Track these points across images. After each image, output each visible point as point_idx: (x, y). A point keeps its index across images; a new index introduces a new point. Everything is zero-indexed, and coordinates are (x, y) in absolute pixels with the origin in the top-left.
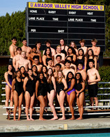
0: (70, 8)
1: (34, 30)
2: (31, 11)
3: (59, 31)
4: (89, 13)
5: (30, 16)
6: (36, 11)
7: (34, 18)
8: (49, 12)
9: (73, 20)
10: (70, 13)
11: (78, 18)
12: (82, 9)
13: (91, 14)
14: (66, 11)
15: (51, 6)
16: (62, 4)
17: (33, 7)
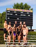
0: (21, 11)
1: (9, 18)
2: (8, 11)
3: (17, 19)
4: (27, 13)
5: (8, 13)
6: (9, 11)
7: (9, 14)
8: (14, 12)
9: (22, 15)
10: (21, 12)
11: (24, 14)
12: (25, 11)
13: (28, 13)
14: (20, 12)
15: (15, 10)
16: (18, 9)
17: (9, 10)
